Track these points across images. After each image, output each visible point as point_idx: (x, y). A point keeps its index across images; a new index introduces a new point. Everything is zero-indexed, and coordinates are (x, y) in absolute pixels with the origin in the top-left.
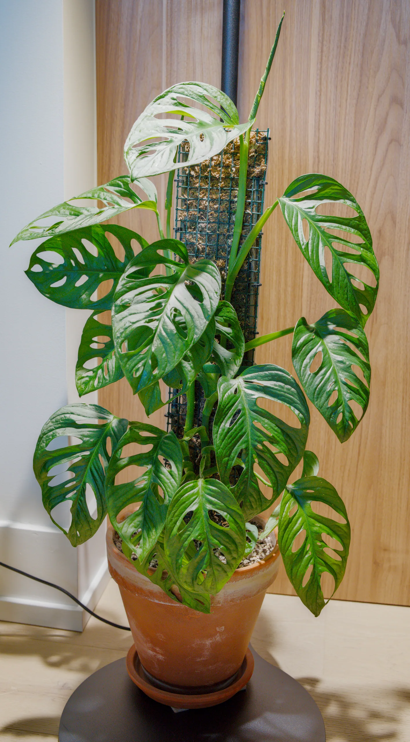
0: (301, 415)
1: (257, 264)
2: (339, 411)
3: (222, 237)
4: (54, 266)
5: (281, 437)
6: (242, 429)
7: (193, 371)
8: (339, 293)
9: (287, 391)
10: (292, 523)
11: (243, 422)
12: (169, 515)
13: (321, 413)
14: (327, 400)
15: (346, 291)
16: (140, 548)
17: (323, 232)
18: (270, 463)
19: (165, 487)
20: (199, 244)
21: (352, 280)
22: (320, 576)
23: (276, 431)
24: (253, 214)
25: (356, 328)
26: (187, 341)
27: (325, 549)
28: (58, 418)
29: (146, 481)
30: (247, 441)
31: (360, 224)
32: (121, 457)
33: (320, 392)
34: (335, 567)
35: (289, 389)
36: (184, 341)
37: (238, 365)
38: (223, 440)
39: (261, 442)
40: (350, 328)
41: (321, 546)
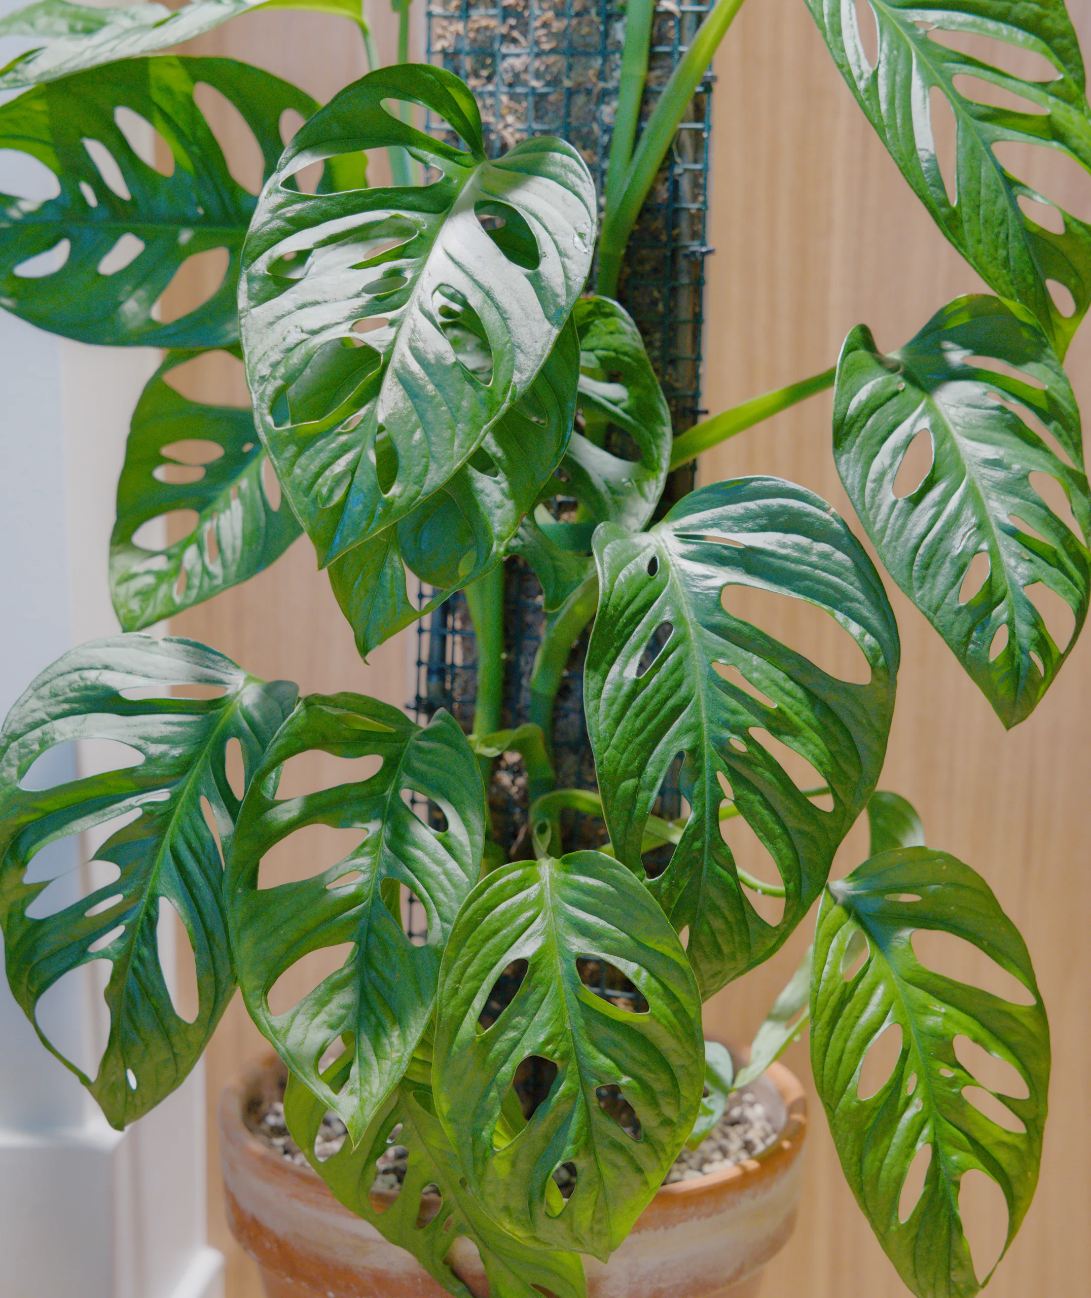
0: (868, 638)
1: (700, 184)
2: (997, 618)
3: (580, 100)
4: (28, 206)
5: (807, 713)
6: (679, 685)
7: (509, 504)
8: (979, 241)
9: (823, 563)
10: (853, 1000)
11: (680, 663)
12: (447, 973)
13: (937, 629)
14: (954, 584)
15: (1002, 236)
16: (352, 1092)
17: (924, 43)
18: (772, 801)
19: (427, 889)
20: (506, 126)
21: (1021, 200)
22: (957, 1184)
23: (788, 694)
24: (683, 13)
25: (1037, 360)
26: (490, 391)
27: (967, 1093)
28: (61, 682)
29: (364, 872)
30: (695, 728)
31: (1046, 16)
32: (277, 798)
33: (932, 557)
34: (1002, 1156)
35: (825, 556)
36: (482, 389)
37: (651, 497)
38: (618, 721)
39: (742, 731)
40: (1018, 358)
41: (953, 1082)
